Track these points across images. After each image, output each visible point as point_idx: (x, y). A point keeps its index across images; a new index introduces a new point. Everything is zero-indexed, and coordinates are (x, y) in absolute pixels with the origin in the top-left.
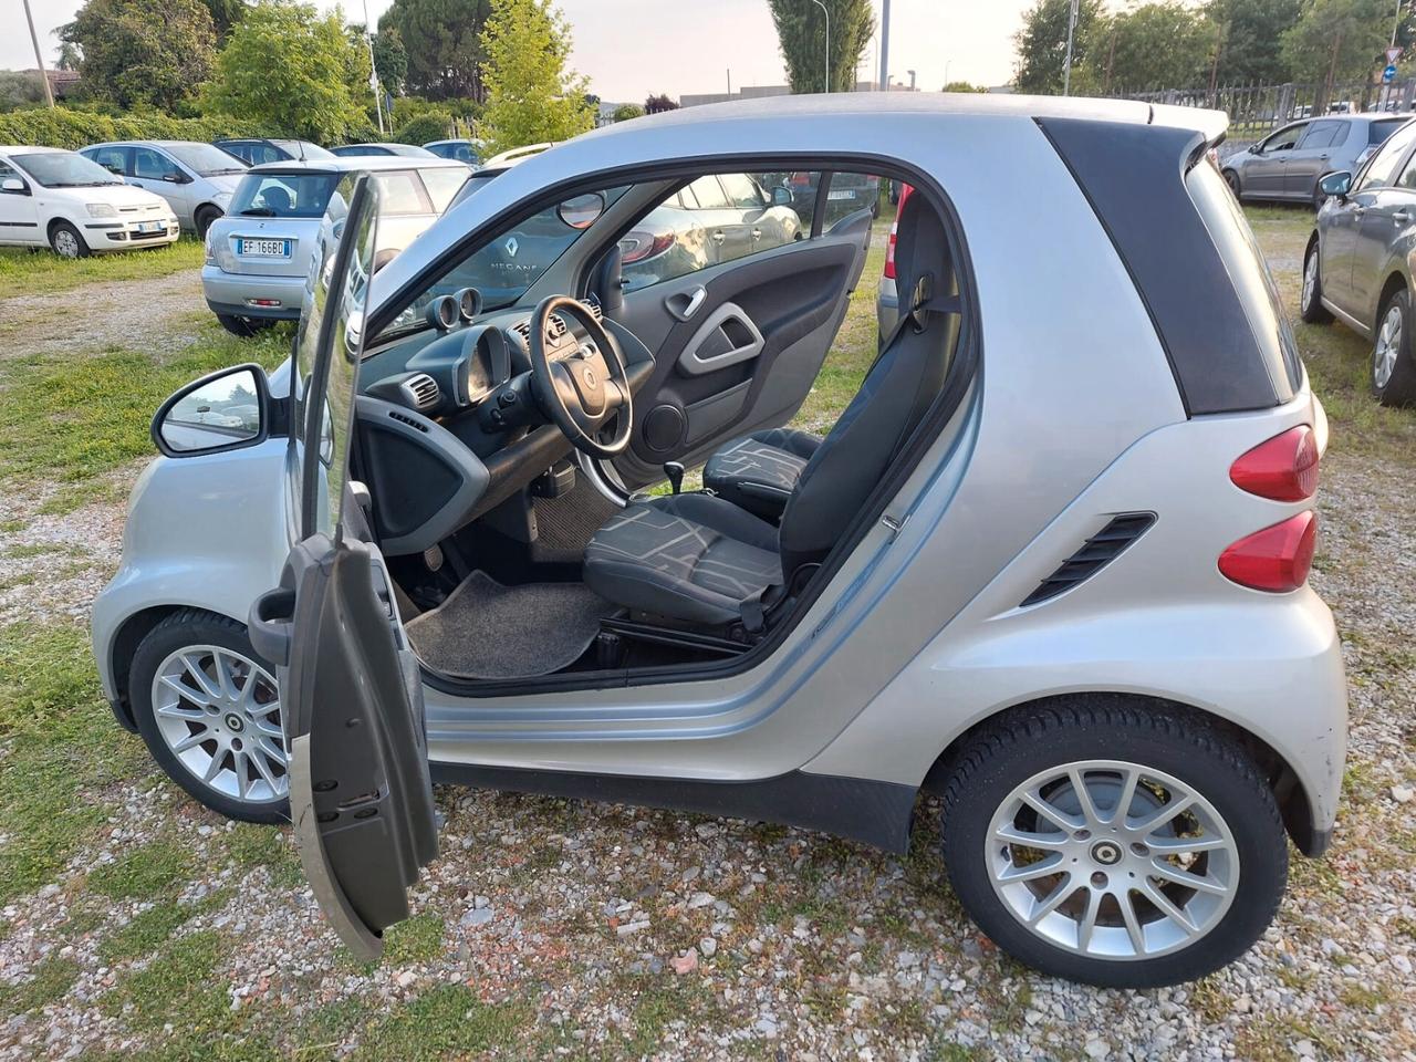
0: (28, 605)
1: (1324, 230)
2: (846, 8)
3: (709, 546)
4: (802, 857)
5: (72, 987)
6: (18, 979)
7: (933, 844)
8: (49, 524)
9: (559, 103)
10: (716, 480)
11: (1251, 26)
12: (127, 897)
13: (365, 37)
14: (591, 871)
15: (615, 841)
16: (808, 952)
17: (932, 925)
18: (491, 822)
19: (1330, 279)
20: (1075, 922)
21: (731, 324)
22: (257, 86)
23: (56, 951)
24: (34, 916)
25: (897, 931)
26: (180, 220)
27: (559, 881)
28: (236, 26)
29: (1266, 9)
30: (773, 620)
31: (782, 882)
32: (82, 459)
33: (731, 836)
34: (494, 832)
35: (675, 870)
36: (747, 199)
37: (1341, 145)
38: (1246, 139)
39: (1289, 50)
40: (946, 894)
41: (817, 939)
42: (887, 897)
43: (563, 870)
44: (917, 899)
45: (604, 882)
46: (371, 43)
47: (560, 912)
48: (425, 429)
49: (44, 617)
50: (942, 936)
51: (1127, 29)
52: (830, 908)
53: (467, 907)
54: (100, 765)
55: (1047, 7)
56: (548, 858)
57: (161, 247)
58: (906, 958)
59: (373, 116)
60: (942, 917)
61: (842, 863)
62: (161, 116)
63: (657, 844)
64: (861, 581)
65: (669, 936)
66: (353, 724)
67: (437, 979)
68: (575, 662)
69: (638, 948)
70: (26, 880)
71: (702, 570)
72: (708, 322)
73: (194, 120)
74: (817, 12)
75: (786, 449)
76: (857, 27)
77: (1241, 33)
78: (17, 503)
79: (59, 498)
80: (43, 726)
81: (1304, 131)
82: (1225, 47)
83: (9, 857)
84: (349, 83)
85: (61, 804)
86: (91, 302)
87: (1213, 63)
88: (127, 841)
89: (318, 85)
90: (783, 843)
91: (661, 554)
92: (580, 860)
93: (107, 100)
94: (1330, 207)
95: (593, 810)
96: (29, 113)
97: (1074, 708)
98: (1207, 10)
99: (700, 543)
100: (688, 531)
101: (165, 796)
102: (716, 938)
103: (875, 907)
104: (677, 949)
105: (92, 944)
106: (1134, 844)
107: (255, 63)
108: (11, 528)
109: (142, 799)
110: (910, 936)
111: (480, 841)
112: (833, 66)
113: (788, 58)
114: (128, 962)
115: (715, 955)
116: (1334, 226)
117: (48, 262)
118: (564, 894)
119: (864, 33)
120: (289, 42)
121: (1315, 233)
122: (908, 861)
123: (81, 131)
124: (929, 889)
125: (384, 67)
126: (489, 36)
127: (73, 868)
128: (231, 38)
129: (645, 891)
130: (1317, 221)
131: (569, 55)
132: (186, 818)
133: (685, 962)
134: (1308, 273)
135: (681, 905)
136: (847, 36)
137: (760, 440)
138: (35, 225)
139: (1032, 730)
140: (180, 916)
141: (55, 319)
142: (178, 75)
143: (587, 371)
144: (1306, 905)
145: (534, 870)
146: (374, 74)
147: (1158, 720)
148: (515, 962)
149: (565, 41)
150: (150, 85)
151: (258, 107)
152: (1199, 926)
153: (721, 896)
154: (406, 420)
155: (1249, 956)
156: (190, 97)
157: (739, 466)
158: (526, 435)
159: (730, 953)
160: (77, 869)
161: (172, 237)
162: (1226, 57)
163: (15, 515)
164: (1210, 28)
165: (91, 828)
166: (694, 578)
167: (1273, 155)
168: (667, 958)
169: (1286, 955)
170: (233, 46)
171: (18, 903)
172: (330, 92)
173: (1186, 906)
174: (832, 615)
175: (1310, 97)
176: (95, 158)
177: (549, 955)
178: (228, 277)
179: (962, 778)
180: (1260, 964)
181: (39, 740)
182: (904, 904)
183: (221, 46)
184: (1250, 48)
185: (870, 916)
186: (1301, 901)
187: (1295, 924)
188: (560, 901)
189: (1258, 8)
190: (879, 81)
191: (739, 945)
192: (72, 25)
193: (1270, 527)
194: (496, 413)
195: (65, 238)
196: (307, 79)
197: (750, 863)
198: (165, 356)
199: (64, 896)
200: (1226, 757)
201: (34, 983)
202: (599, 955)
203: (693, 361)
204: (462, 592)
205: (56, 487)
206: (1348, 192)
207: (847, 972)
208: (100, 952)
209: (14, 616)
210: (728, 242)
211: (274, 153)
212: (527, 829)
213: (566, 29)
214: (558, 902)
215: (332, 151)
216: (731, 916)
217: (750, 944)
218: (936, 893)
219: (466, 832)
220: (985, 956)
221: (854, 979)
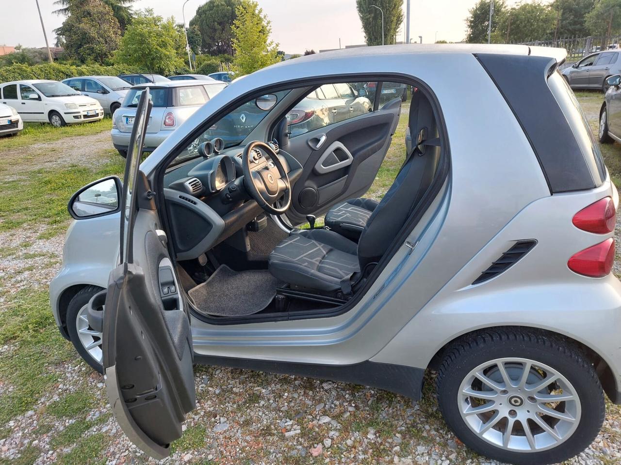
0: (30, 280)
1: (609, 101)
2: (391, 10)
3: (327, 253)
4: (372, 399)
5: (37, 460)
6: (13, 456)
7: (433, 392)
8: (41, 244)
9: (266, 55)
10: (330, 222)
11: (571, 12)
12: (64, 417)
13: (184, 29)
14: (274, 405)
15: (285, 391)
16: (374, 446)
17: (433, 432)
18: (229, 381)
19: (612, 124)
20: (501, 433)
21: (338, 151)
22: (137, 51)
23: (31, 443)
24: (22, 426)
25: (417, 436)
26: (104, 109)
27: (259, 410)
28: (128, 26)
29: (578, 4)
30: (356, 289)
31: (362, 411)
32: (58, 214)
33: (339, 388)
34: (230, 386)
35: (313, 405)
36: (347, 94)
37: (614, 63)
38: (571, 62)
39: (589, 22)
40: (440, 417)
41: (378, 439)
42: (412, 418)
43: (261, 405)
44: (426, 420)
45: (280, 411)
46: (186, 32)
47: (259, 425)
48: (195, 203)
49: (36, 286)
50: (438, 438)
51: (516, 15)
52: (385, 424)
53: (216, 422)
54: (56, 354)
55: (480, 7)
56: (255, 398)
57: (96, 121)
58: (421, 449)
59: (187, 63)
60: (438, 429)
61: (391, 402)
62: (97, 65)
63: (305, 392)
64: (396, 271)
65: (309, 438)
66: (138, 359)
67: (201, 458)
68: (265, 308)
69: (295, 443)
70: (20, 408)
71: (323, 265)
72: (328, 150)
73: (111, 67)
74: (378, 12)
75: (363, 207)
76: (396, 18)
77: (567, 15)
78: (29, 235)
79: (47, 232)
80: (32, 336)
81: (597, 57)
82: (560, 22)
83: (13, 398)
84: (177, 49)
85: (38, 373)
86: (65, 145)
87: (555, 29)
88: (65, 390)
89: (163, 50)
90: (363, 392)
91: (304, 258)
92: (269, 400)
93: (75, 59)
94: (611, 91)
95: (275, 376)
96: (41, 66)
97: (499, 332)
98: (552, 5)
99: (323, 252)
100: (317, 246)
101: (84, 369)
102: (331, 439)
103: (406, 424)
104: (313, 444)
105: (47, 440)
106: (529, 397)
107: (136, 42)
108: (25, 246)
109: (73, 370)
110: (423, 438)
111: (223, 390)
112: (386, 35)
113: (366, 32)
114: (62, 448)
115: (331, 447)
116: (613, 99)
117: (48, 129)
118: (261, 416)
119: (399, 20)
120: (151, 32)
121: (605, 102)
122: (422, 401)
123: (63, 73)
124: (432, 415)
125: (192, 42)
126: (235, 27)
127: (41, 403)
128: (126, 32)
129: (297, 415)
130: (605, 98)
131: (270, 34)
132: (92, 379)
133: (317, 451)
134: (602, 121)
135: (315, 422)
136: (392, 22)
137: (351, 203)
138: (43, 113)
139: (479, 343)
140: (87, 426)
141: (50, 153)
142: (105, 48)
143: (269, 175)
144: (613, 423)
145: (248, 405)
146: (188, 45)
147: (540, 338)
148: (238, 450)
149: (268, 28)
150: (93, 52)
151: (138, 60)
152: (562, 437)
153: (334, 418)
154: (186, 199)
155: (587, 450)
156: (110, 57)
157: (341, 216)
158: (243, 204)
159: (337, 446)
160: (42, 403)
161: (101, 117)
162: (560, 26)
163: (27, 240)
164: (553, 13)
165: (50, 384)
166: (320, 269)
167: (584, 68)
168: (308, 448)
169: (604, 449)
170: (126, 36)
171: (16, 419)
172: (168, 53)
173: (555, 427)
174: (383, 288)
175: (600, 42)
176: (68, 84)
177: (253, 446)
178: (122, 134)
179: (446, 365)
180: (592, 454)
181: (30, 343)
182: (420, 422)
183: (122, 35)
184: (571, 21)
185: (403, 428)
186: (611, 421)
187: (608, 433)
188: (259, 420)
189: (574, 4)
190: (406, 41)
191: (342, 442)
192: (60, 28)
193: (592, 246)
194: (228, 195)
195: (55, 118)
196: (159, 48)
197: (347, 402)
198: (95, 169)
199: (36, 416)
200: (573, 356)
201: (20, 458)
202: (276, 447)
203: (321, 168)
204: (216, 275)
205: (46, 227)
206: (619, 84)
207: (393, 456)
208: (50, 443)
209: (24, 285)
210: (339, 114)
211: (144, 80)
212: (245, 385)
213: (268, 23)
214: (258, 420)
215: (169, 78)
216: (338, 427)
217: (347, 442)
218: (435, 417)
219: (217, 386)
220: (458, 448)
221: (396, 459)
